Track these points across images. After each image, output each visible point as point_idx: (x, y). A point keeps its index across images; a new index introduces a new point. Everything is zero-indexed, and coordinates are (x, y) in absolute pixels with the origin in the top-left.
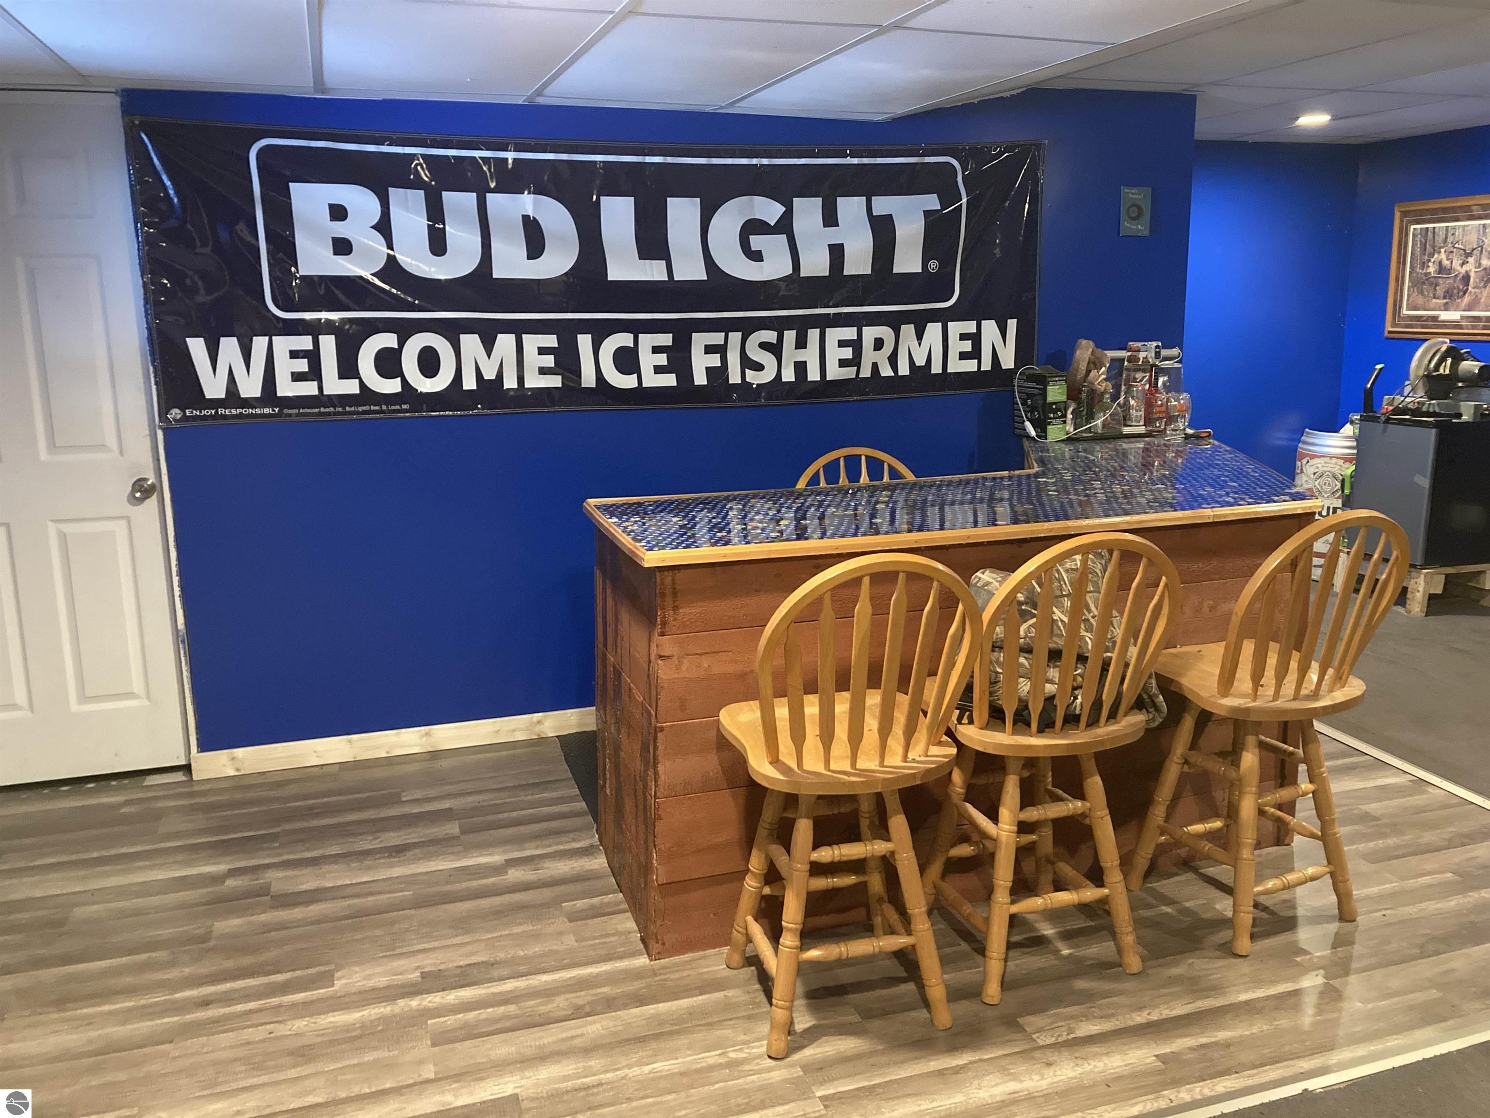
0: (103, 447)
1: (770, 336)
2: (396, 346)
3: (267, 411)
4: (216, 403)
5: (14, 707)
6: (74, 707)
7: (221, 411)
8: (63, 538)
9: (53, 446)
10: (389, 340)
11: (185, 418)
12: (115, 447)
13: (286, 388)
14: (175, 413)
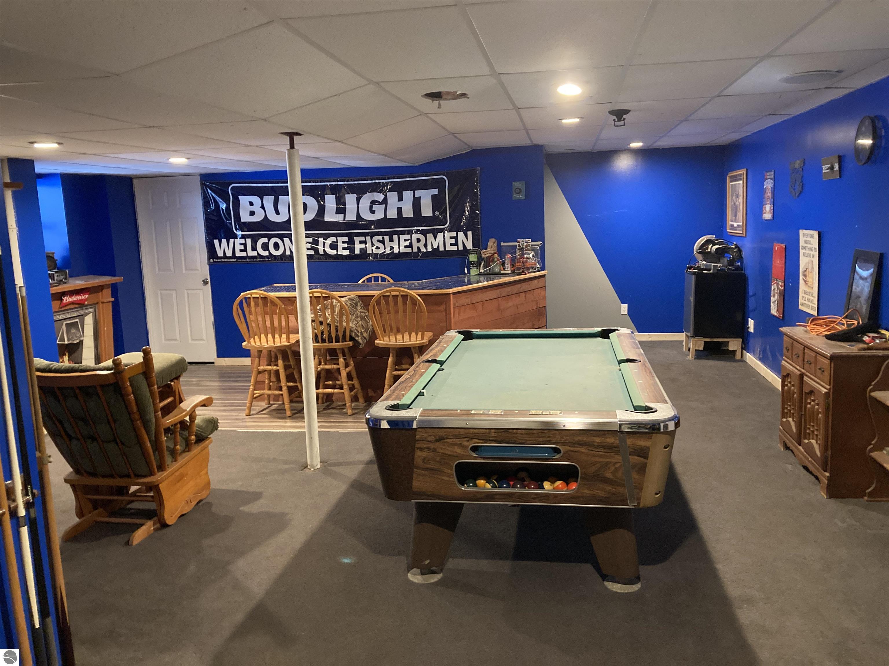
0: (197, 270)
1: (380, 238)
2: (267, 242)
3: (233, 260)
4: (221, 258)
5: (176, 340)
6: (190, 341)
7: (222, 260)
8: (188, 294)
9: (186, 270)
10: (265, 240)
11: (214, 262)
12: (200, 270)
13: (238, 254)
14: (211, 260)
